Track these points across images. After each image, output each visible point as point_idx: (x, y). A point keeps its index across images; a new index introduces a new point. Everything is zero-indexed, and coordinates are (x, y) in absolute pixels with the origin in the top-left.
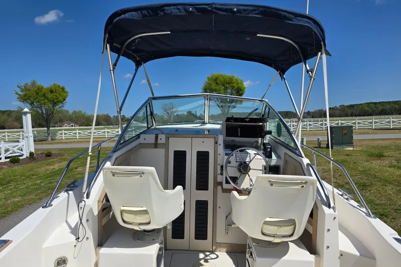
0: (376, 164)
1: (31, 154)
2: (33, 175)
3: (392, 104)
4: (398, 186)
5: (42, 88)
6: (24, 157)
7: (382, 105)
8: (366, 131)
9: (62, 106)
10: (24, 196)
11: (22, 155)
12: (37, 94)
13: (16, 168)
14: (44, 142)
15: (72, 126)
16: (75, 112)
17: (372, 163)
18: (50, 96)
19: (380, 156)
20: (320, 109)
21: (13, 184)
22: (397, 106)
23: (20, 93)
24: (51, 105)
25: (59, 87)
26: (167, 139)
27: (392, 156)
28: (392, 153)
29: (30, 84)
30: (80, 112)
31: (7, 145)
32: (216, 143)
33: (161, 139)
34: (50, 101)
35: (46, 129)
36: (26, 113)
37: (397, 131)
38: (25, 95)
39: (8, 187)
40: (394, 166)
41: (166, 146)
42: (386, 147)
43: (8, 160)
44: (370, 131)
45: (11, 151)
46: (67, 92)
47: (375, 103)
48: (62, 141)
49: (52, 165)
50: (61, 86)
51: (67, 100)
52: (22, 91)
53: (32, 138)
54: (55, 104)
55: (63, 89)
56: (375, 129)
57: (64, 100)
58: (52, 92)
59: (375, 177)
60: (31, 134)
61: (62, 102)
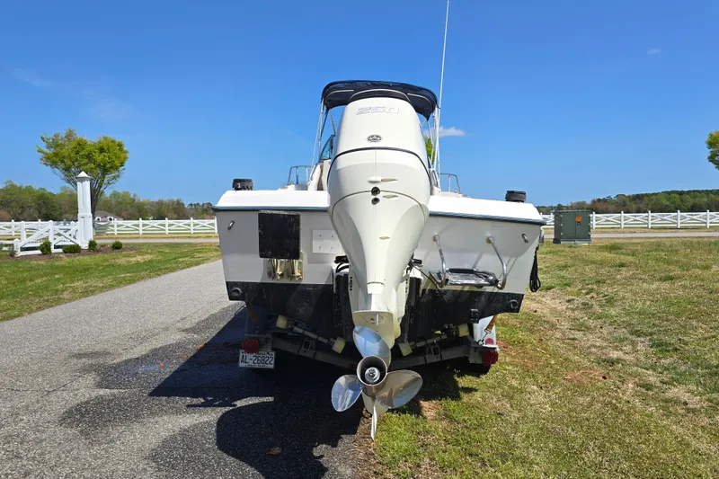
1: (92, 243)
3: (711, 195)
5: (86, 143)
9: (118, 176)
12: (77, 153)
15: (110, 220)
18: (99, 158)
20: (581, 200)
23: (47, 151)
24: (98, 174)
25: (114, 142)
29: (63, 135)
36: (82, 179)
38: (56, 155)
43: (60, 250)
45: (62, 238)
46: (126, 152)
47: (681, 193)
51: (127, 163)
52: (49, 147)
54: (106, 171)
55: (120, 145)
57: (122, 165)
58: (102, 150)
60: (90, 213)
61: (117, 168)
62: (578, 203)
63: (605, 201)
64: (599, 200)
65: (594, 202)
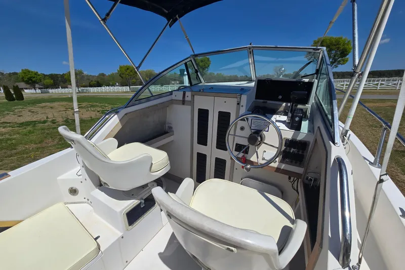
26: (193, 96)
32: (239, 104)
33: (188, 97)
41: (192, 103)
57: (209, 66)
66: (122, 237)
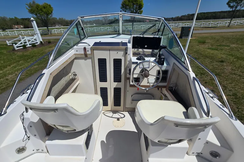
0: (202, 47)
1: (41, 42)
2: (43, 53)
3: (212, 13)
4: (211, 59)
5: (39, 5)
6: (38, 43)
7: (208, 14)
8: (198, 28)
9: (52, 16)
10: (39, 65)
11: (37, 43)
12: (37, 9)
13: (35, 49)
14: (47, 35)
15: (60, 26)
16: (60, 19)
17: (200, 47)
18: (44, 10)
19: (204, 43)
20: (178, 16)
21: (34, 58)
22: (214, 15)
23: (29, 8)
24: (46, 16)
25: (47, 4)
26: (93, 50)
27: (209, 43)
28: (209, 41)
29: (32, 3)
30: (62, 19)
31: (29, 38)
32: (127, 53)
33: (88, 51)
34: (45, 13)
35: (46, 28)
36: (32, 21)
37: (212, 28)
38: (32, 10)
39: (32, 59)
40: (210, 49)
41: (92, 58)
42: (207, 38)
43: (31, 45)
44: (200, 29)
45: (31, 41)
46: (52, 8)
47: (204, 13)
48: (55, 35)
49: (52, 48)
50: (49, 4)
51: (53, 12)
53: (40, 34)
54: (48, 15)
55: (50, 5)
56: (202, 28)
57: (52, 12)
58: (44, 8)
59: (201, 55)
60: (38, 32)
61: (51, 14)
62: (177, 17)
63: (184, 16)
64: (183, 16)
65: (181, 16)
66: (86, 159)
